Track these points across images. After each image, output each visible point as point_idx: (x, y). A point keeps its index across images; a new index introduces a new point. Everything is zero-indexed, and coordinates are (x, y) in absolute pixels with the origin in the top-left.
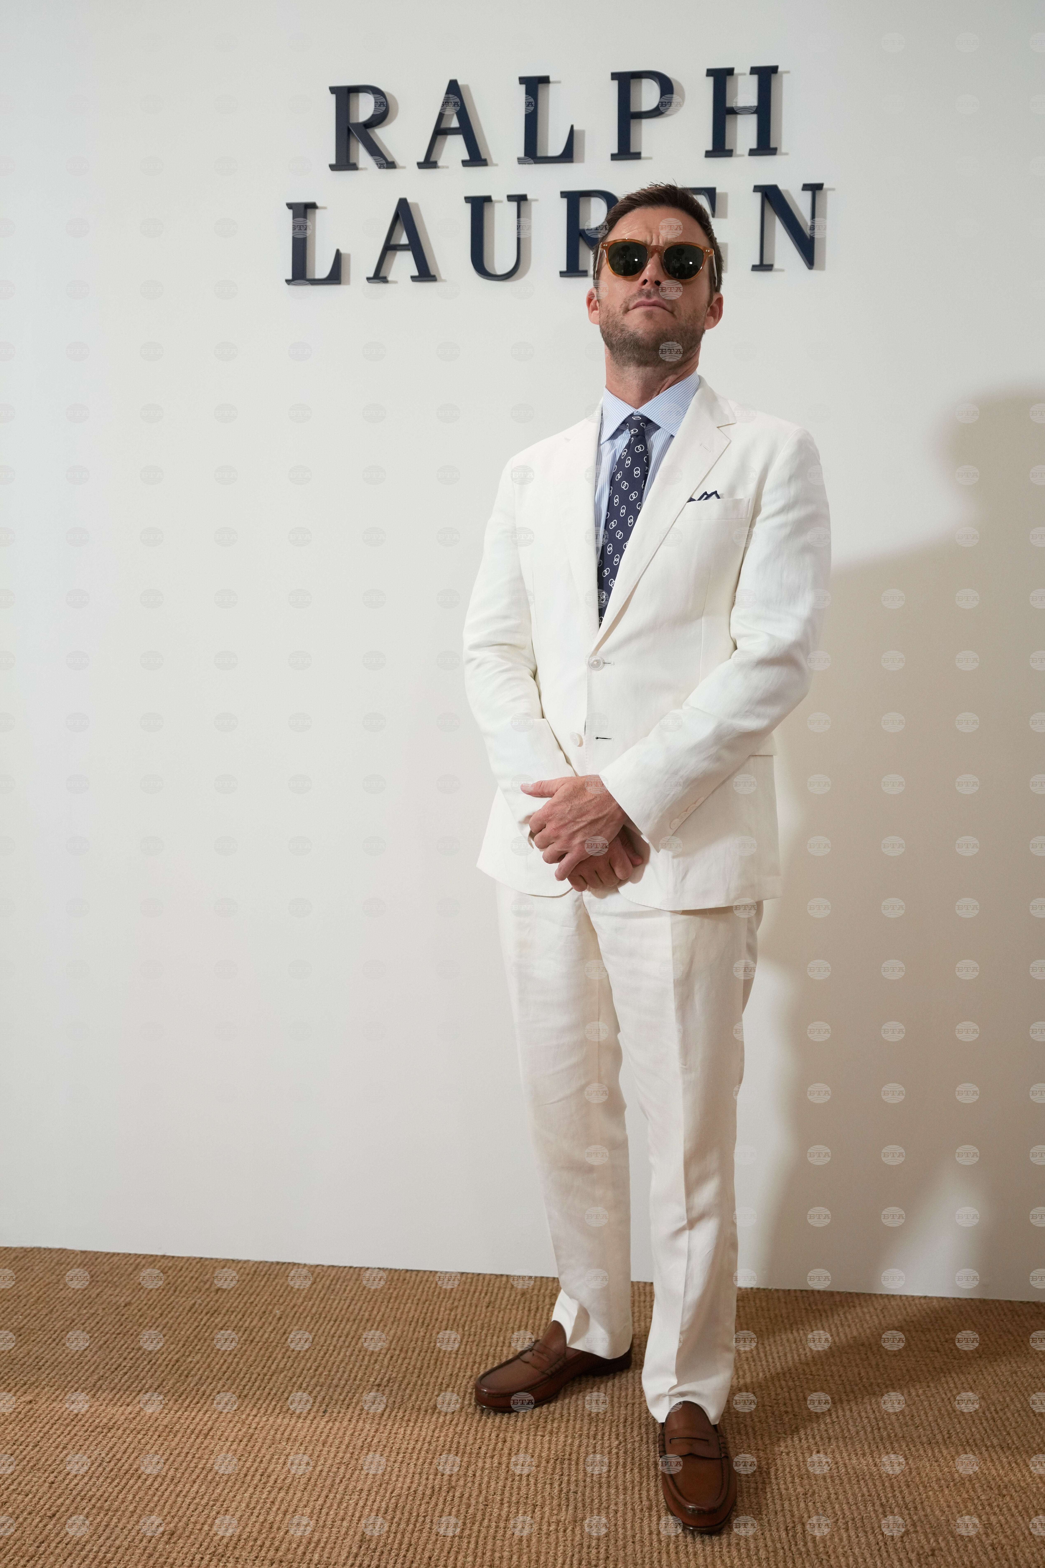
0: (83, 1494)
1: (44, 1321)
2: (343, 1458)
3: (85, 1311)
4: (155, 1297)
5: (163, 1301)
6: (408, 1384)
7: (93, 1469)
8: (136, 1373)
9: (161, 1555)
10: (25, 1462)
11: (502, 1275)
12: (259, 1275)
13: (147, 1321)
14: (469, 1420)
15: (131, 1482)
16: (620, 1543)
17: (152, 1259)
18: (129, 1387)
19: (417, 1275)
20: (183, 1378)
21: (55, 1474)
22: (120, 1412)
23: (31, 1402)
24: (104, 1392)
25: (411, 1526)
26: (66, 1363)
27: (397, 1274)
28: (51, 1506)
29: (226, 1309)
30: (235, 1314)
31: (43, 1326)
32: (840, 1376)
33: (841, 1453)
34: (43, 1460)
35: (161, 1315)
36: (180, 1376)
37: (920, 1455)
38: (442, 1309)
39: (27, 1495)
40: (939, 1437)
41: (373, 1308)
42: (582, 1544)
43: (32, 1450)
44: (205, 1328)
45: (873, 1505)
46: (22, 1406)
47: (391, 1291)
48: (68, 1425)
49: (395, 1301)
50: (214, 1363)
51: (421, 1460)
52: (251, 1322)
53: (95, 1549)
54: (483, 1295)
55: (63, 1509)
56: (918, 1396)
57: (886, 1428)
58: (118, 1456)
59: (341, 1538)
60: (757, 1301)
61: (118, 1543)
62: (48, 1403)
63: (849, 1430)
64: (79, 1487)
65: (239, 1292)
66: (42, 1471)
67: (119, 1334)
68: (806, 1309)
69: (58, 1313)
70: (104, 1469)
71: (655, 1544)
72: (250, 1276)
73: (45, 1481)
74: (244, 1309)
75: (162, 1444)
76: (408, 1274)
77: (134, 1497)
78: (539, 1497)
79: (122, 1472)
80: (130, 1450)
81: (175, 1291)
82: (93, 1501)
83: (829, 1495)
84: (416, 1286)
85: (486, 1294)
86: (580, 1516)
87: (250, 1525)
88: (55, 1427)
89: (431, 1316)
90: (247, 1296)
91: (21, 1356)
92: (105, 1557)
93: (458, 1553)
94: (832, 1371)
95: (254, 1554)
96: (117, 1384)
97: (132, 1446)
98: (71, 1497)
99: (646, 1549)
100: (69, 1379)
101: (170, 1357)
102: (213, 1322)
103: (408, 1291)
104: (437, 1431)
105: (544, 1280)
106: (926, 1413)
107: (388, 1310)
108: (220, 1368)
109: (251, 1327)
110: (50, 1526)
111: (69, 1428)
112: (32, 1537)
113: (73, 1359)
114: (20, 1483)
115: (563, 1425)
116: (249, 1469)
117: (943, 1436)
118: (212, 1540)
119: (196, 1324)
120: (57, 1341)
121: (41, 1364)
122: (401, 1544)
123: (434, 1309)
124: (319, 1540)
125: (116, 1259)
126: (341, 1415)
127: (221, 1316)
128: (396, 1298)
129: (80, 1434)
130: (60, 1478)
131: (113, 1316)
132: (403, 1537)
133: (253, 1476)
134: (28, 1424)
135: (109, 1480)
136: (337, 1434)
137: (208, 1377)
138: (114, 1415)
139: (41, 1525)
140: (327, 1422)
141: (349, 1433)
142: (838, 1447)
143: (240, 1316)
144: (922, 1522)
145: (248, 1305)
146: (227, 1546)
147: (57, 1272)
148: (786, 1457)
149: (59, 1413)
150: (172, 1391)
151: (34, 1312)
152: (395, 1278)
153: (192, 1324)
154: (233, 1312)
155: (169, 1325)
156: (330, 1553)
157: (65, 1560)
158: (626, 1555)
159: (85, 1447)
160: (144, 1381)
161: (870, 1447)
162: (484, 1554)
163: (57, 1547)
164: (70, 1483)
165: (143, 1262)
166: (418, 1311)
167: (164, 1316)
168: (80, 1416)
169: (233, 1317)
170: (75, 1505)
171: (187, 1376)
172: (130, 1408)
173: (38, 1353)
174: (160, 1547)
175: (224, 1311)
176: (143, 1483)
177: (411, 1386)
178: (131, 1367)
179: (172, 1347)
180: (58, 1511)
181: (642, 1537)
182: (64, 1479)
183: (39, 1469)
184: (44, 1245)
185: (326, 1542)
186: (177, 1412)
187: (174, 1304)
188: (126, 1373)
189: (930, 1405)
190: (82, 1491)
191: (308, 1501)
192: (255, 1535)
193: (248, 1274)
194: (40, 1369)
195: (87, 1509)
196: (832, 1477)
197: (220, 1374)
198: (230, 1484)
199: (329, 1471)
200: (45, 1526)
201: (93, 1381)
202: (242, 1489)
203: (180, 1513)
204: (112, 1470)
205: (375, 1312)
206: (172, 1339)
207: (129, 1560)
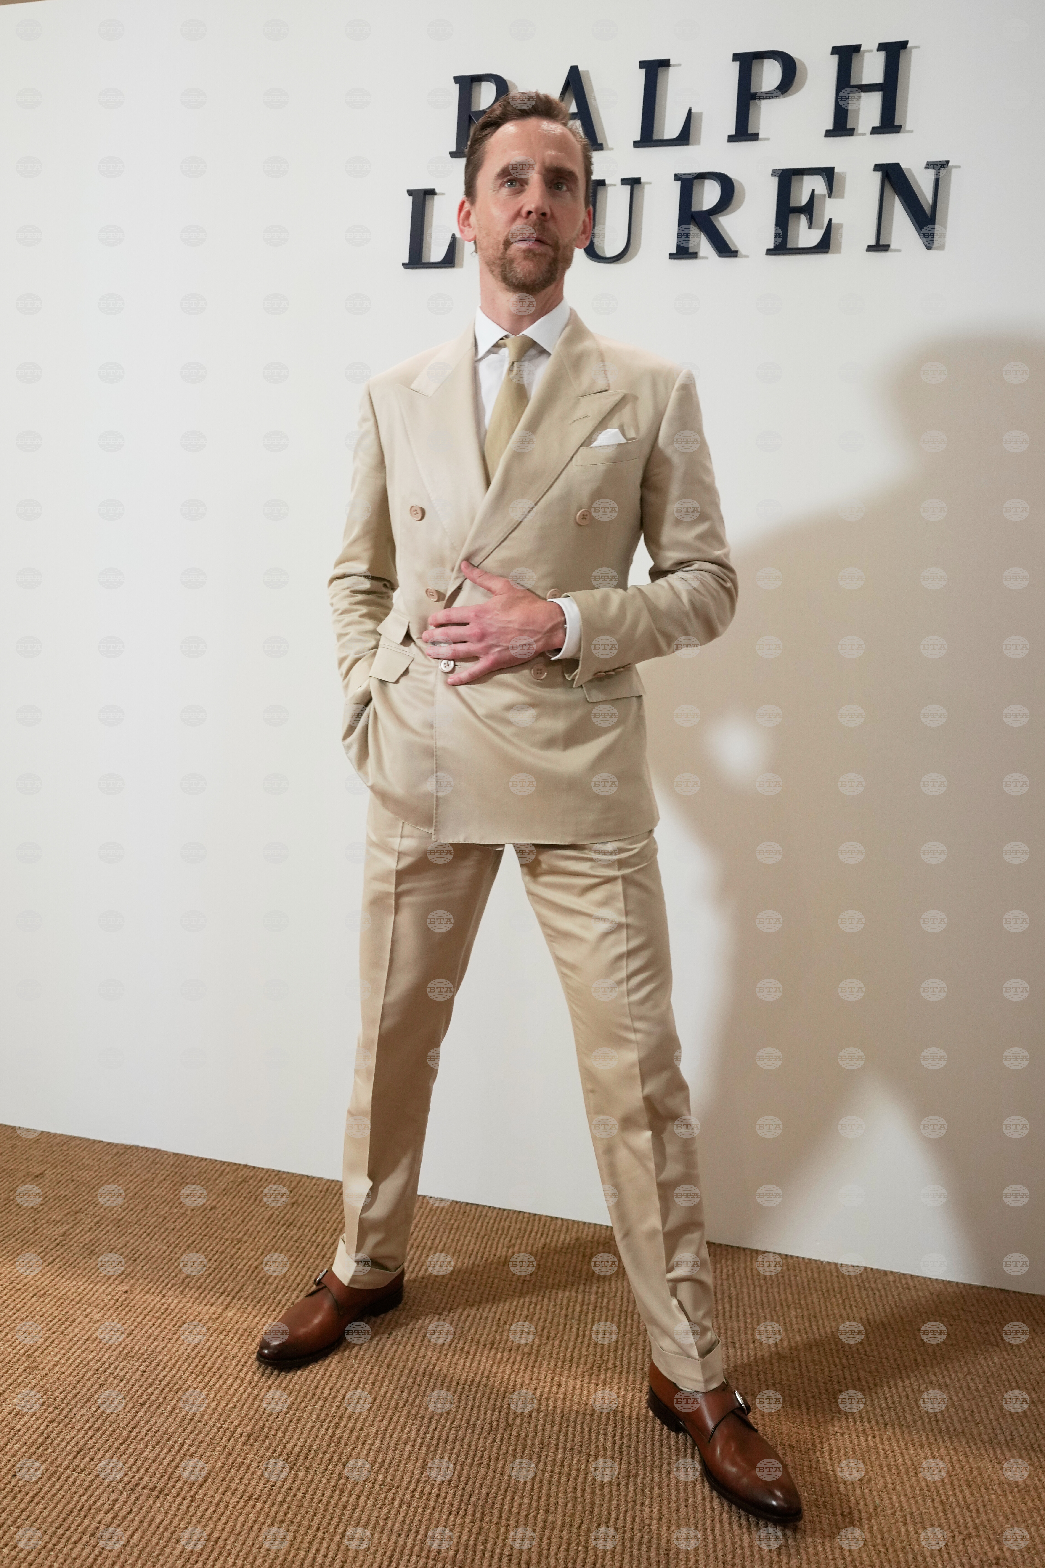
0: (170, 1385)
1: (140, 1216)
2: (406, 1382)
3: (176, 1210)
4: (237, 1204)
5: (245, 1208)
6: (468, 1316)
7: (180, 1363)
8: (220, 1275)
9: (239, 1455)
10: (120, 1349)
11: (557, 1218)
12: (331, 1193)
13: (230, 1226)
14: (525, 1360)
15: (214, 1380)
16: (673, 1505)
17: (235, 1167)
18: (213, 1288)
19: (476, 1209)
20: (261, 1285)
21: (147, 1363)
22: (204, 1311)
23: (126, 1292)
24: (191, 1289)
25: (469, 1460)
26: (159, 1258)
27: (458, 1206)
28: (143, 1394)
29: (300, 1223)
30: (309, 1228)
31: (139, 1220)
32: (895, 1360)
33: (898, 1441)
34: (136, 1348)
35: (243, 1221)
36: (258, 1283)
37: (981, 1454)
38: (500, 1245)
39: (122, 1380)
40: (1001, 1437)
41: (436, 1237)
42: (635, 1501)
43: (127, 1337)
44: (282, 1239)
45: (933, 1501)
46: (119, 1294)
47: (452, 1222)
48: (159, 1318)
49: (456, 1233)
50: (289, 1274)
51: (479, 1394)
52: (323, 1238)
53: (180, 1441)
54: (539, 1235)
55: (153, 1398)
56: (977, 1390)
57: (944, 1421)
58: (202, 1354)
59: (403, 1462)
60: (809, 1273)
61: (200, 1437)
62: (142, 1294)
63: (905, 1418)
64: (167, 1379)
65: (312, 1207)
66: (135, 1359)
67: (205, 1235)
68: (858, 1285)
69: (152, 1210)
70: (190, 1364)
71: (708, 1511)
72: (323, 1193)
73: (137, 1369)
74: (317, 1224)
75: (242, 1347)
76: (468, 1208)
77: (216, 1395)
78: (593, 1446)
79: (206, 1369)
80: (213, 1349)
81: (255, 1200)
82: (179, 1394)
83: (886, 1483)
84: (475, 1220)
85: (542, 1235)
86: (634, 1472)
87: (320, 1437)
88: (148, 1318)
89: (489, 1251)
90: (320, 1212)
91: (120, 1246)
92: (189, 1449)
93: (514, 1493)
94: (886, 1354)
95: (323, 1467)
96: (202, 1284)
97: (215, 1345)
98: (160, 1388)
99: (699, 1515)
100: (161, 1273)
101: (250, 1263)
102: (289, 1233)
103: (468, 1224)
104: (495, 1367)
105: (598, 1227)
106: (987, 1411)
107: (449, 1241)
108: (295, 1280)
109: (323, 1243)
110: (141, 1413)
111: (160, 1321)
112: (126, 1421)
113: (164, 1255)
114: (116, 1368)
115: (616, 1376)
116: (319, 1381)
117: (1005, 1437)
118: (285, 1446)
119: (273, 1234)
120: (151, 1235)
121: (136, 1256)
122: (460, 1476)
123: (492, 1244)
124: (384, 1461)
125: (204, 1164)
126: (405, 1339)
127: (296, 1229)
128: (457, 1229)
129: (169, 1327)
130: (151, 1367)
131: (200, 1218)
132: (462, 1469)
133: (324, 1389)
134: (124, 1313)
135: (194, 1376)
136: (400, 1357)
137: (283, 1287)
138: (199, 1313)
139: (133, 1411)
140: (392, 1344)
141: (411, 1358)
142: (894, 1434)
143: (313, 1231)
144: (985, 1527)
145: (320, 1221)
146: (298, 1455)
147: (152, 1171)
148: (840, 1438)
149: (151, 1305)
150: (252, 1296)
151: (132, 1206)
152: (456, 1210)
153: (270, 1234)
154: (307, 1226)
155: (249, 1232)
156: (394, 1476)
157: (154, 1448)
158: (679, 1519)
159: (173, 1341)
160: (226, 1284)
161: (927, 1438)
162: (540, 1498)
163: (146, 1434)
164: (159, 1373)
165: (228, 1170)
166: (477, 1245)
167: (245, 1223)
168: (169, 1310)
169: (307, 1231)
170: (163, 1396)
171: (265, 1284)
172: (213, 1308)
173: (134, 1246)
174: (238, 1447)
175: (298, 1225)
176: (224, 1383)
177: (470, 1318)
178: (215, 1269)
179: (252, 1253)
180: (148, 1399)
181: (695, 1502)
182: (155, 1369)
183: (133, 1357)
184: (141, 1144)
185: (390, 1464)
186: (255, 1317)
187: (254, 1212)
188: (210, 1274)
189: (991, 1402)
190: (169, 1383)
191: (373, 1421)
192: (324, 1447)
193: (321, 1191)
194: (135, 1261)
195: (174, 1401)
196: (888, 1465)
197: (294, 1286)
198: (302, 1394)
199: (394, 1393)
200: (137, 1412)
201: (181, 1278)
202: (313, 1401)
203: (257, 1416)
204: (197, 1366)
205: (437, 1241)
206: (252, 1246)
207: (210, 1456)
